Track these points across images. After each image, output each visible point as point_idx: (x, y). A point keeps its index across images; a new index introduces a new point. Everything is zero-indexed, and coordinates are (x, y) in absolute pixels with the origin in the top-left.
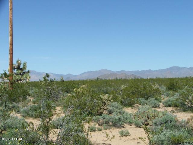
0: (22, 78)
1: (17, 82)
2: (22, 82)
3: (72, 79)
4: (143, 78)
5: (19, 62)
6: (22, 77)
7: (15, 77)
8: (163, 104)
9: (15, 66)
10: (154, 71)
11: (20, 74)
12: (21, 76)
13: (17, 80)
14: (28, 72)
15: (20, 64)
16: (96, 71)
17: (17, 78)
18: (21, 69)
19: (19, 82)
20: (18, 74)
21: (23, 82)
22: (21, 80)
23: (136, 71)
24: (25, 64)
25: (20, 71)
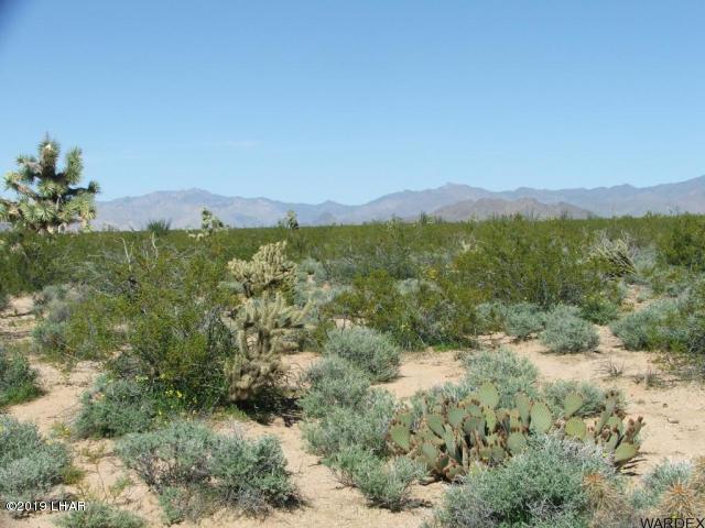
0: (61, 216)
1: (41, 232)
2: (63, 228)
3: (339, 219)
4: (600, 215)
5: (49, 146)
6: (60, 211)
7: (32, 209)
8: (616, 335)
9: (32, 164)
10: (643, 190)
11: (54, 198)
12: (57, 206)
13: (44, 224)
14: (92, 189)
15: (51, 158)
16: (428, 192)
17: (40, 213)
18: (60, 178)
19: (50, 230)
20: (45, 199)
21: (66, 229)
22: (56, 222)
23: (574, 190)
24: (74, 159)
25: (51, 186)
